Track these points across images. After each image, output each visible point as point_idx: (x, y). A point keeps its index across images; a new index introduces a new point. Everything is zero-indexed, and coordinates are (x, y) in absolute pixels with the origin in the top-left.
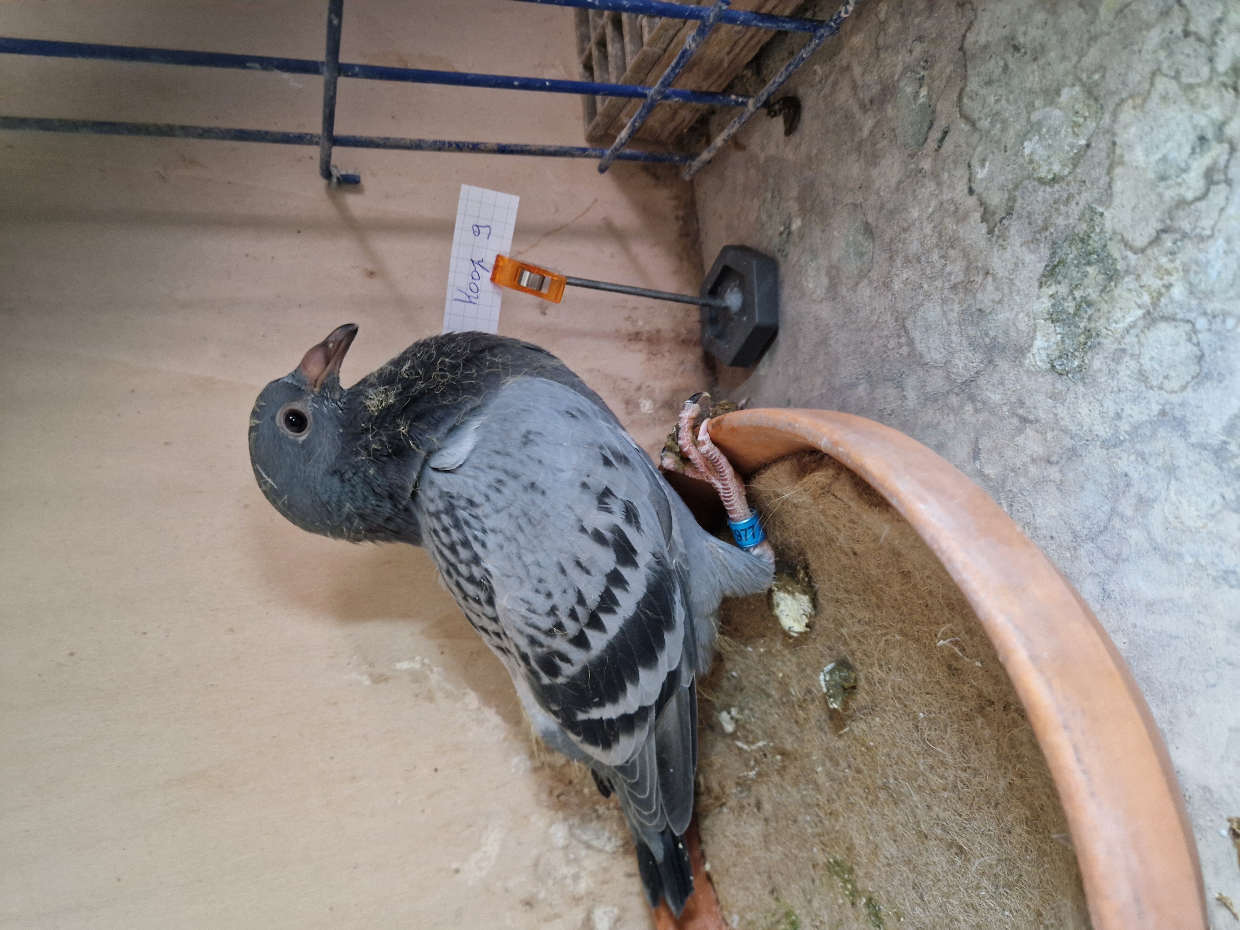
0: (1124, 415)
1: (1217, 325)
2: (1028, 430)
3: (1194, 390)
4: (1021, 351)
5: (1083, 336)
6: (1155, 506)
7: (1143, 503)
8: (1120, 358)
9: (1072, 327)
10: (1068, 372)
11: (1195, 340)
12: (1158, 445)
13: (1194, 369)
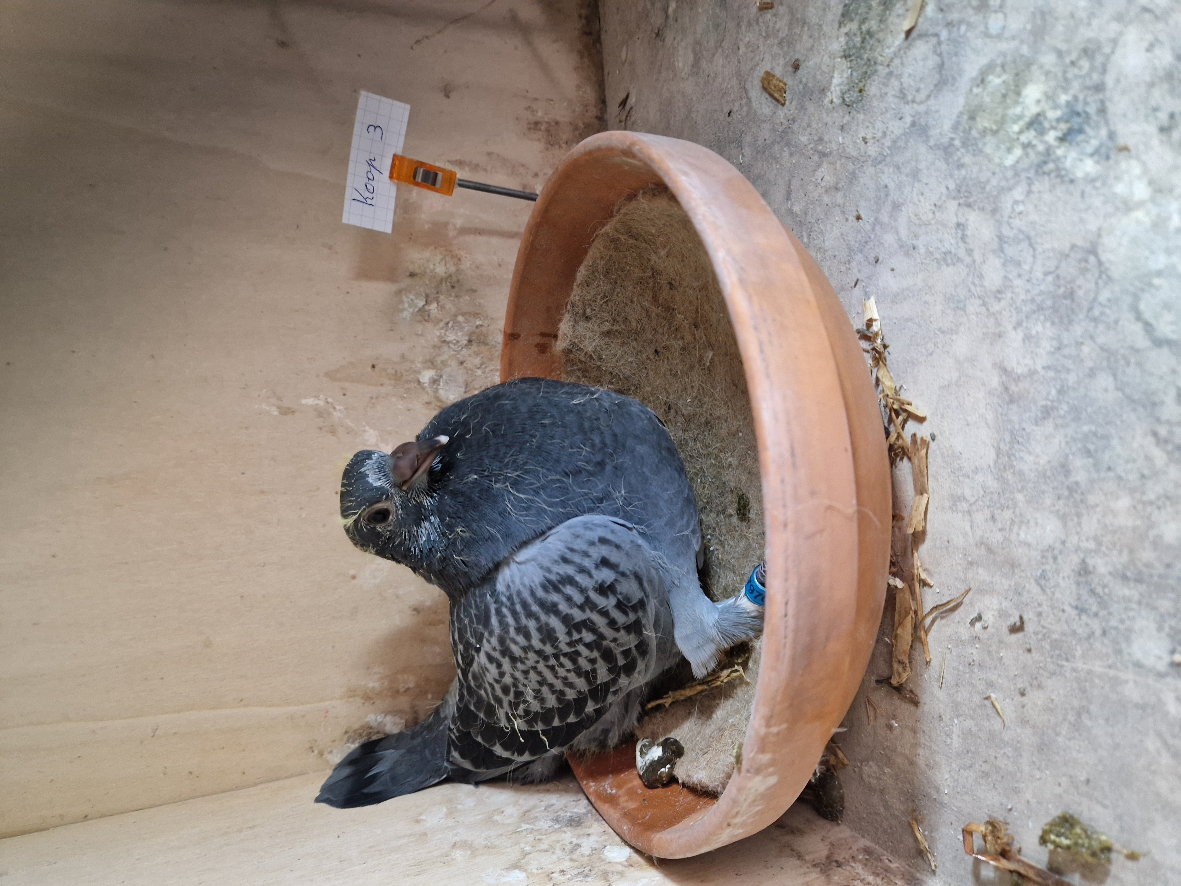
0: (888, 133)
1: (954, 35)
2: (825, 163)
3: (936, 97)
4: (823, 91)
5: (865, 67)
6: (903, 209)
7: (896, 207)
8: (889, 80)
9: (859, 60)
10: (854, 102)
11: (939, 52)
12: (908, 154)
13: (937, 76)
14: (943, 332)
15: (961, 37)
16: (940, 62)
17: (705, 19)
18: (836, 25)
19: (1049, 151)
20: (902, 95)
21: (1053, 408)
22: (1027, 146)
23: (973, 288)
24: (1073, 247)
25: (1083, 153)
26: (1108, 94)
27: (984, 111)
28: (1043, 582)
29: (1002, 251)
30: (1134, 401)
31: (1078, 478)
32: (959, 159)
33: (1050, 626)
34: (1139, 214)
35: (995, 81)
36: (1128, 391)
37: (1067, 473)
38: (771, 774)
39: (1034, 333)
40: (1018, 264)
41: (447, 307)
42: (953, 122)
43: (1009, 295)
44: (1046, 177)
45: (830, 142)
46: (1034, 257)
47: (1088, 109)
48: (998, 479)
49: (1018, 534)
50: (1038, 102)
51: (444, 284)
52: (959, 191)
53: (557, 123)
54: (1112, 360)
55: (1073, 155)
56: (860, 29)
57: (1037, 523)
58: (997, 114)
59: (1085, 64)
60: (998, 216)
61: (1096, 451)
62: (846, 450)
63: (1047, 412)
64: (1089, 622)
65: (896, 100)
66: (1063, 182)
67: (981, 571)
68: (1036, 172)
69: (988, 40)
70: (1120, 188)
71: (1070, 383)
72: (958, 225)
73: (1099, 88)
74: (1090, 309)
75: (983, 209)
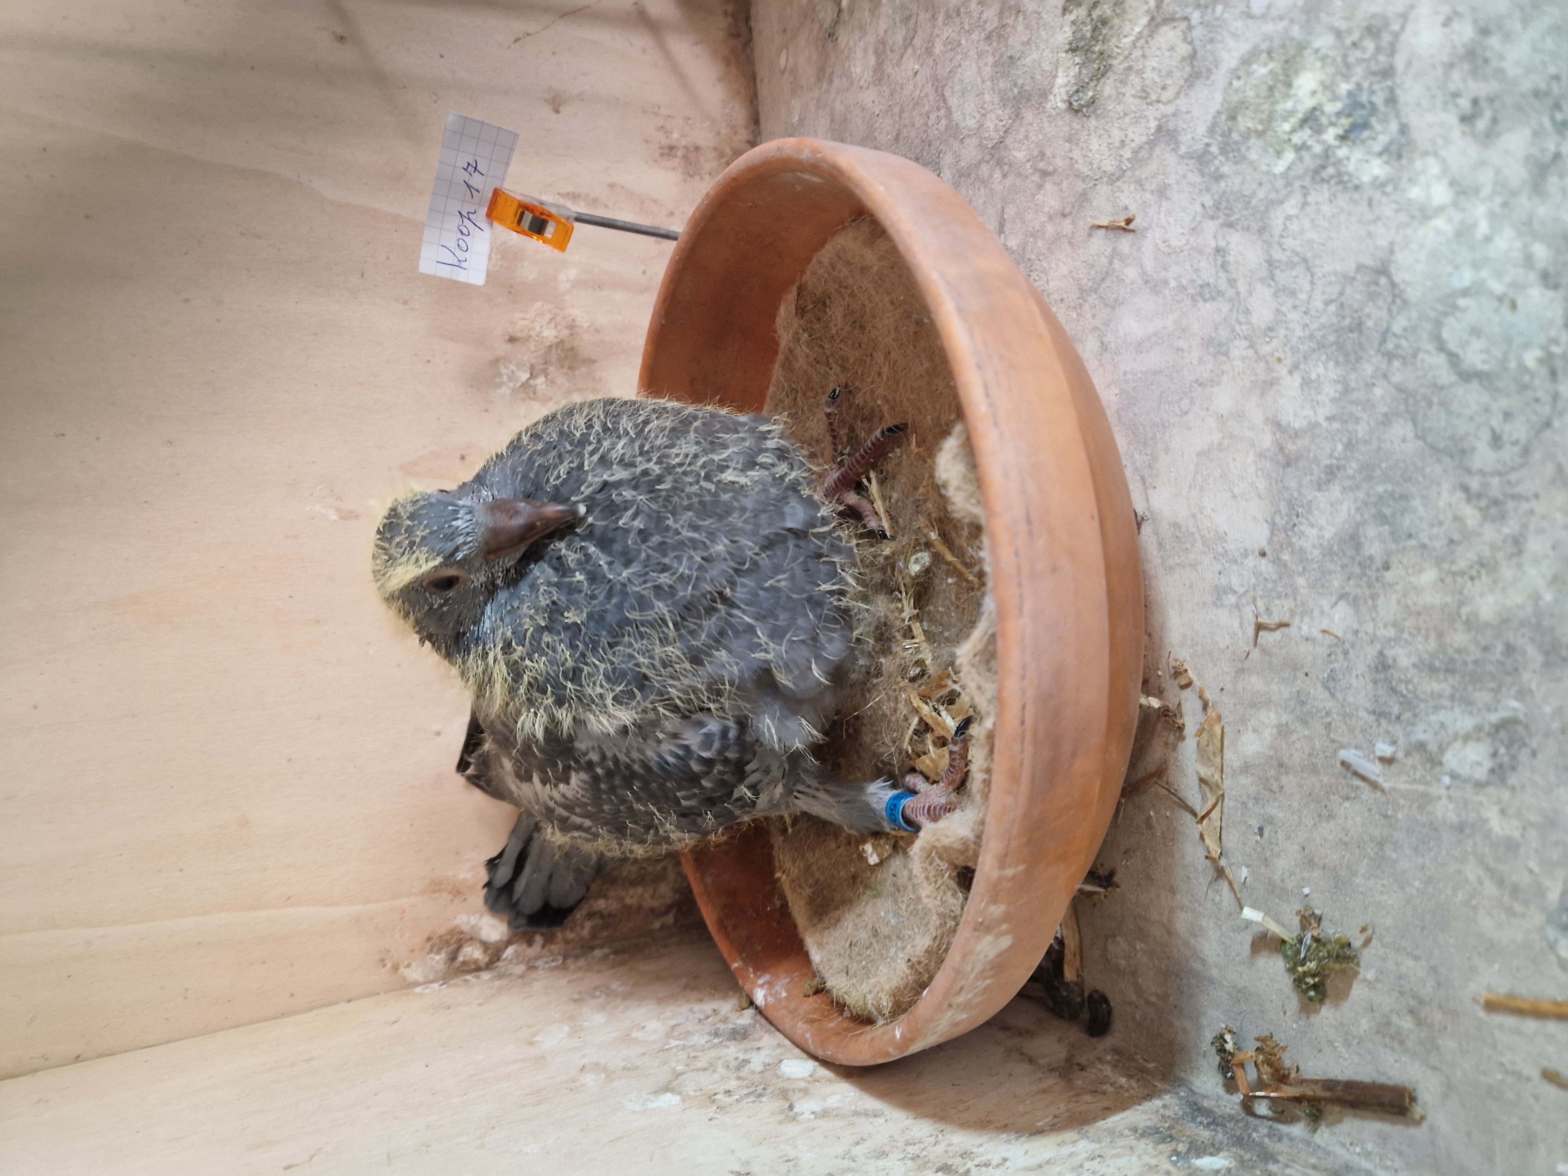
14: (1200, 385)
15: (1217, 19)
16: (1191, 51)
17: (890, 11)
18: (1059, 11)
19: (1327, 153)
20: (1144, 95)
21: (1339, 468)
22: (1300, 148)
23: (1237, 328)
24: (1360, 268)
25: (1369, 153)
26: (1398, 80)
27: (1247, 108)
28: (1331, 684)
29: (1273, 280)
30: (1438, 450)
31: (1372, 552)
32: (1217, 169)
33: (1341, 739)
34: (1439, 222)
35: (1261, 70)
36: (1430, 439)
37: (1358, 547)
38: (1003, 934)
39: (1314, 376)
40: (1293, 293)
41: (559, 381)
42: (1209, 124)
43: (1283, 332)
44: (1325, 186)
45: (1054, 157)
46: (1312, 283)
47: (1375, 99)
48: (1273, 562)
49: (1300, 628)
50: (1314, 93)
51: (554, 351)
52: (1218, 209)
53: (697, 148)
54: (1411, 401)
55: (1357, 154)
56: (1090, 15)
57: (1322, 612)
58: (1263, 112)
59: (1370, 45)
60: (1266, 236)
61: (1393, 515)
62: (1093, 517)
63: (1332, 472)
64: (1390, 729)
65: (1137, 101)
66: (1346, 189)
67: (1254, 679)
68: (1313, 179)
69: (1250, 22)
70: (1415, 193)
71: (1360, 435)
72: (1217, 250)
73: (1388, 72)
74: (1383, 341)
75: (1248, 228)
